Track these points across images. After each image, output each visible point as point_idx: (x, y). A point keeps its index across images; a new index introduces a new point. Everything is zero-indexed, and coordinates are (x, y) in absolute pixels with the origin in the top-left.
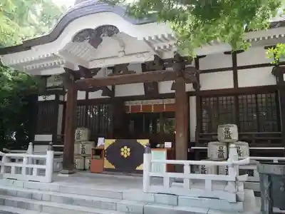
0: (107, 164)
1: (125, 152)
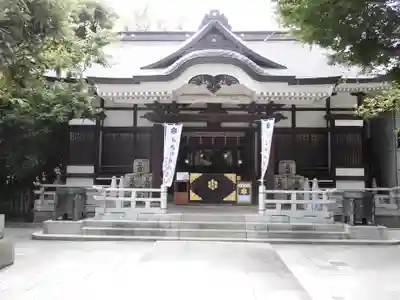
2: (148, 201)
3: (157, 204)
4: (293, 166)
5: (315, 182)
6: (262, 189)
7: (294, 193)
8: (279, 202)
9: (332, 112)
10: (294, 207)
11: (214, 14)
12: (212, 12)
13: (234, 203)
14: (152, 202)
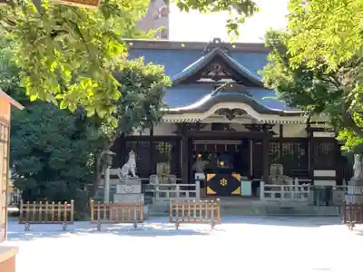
0: (210, 191)
1: (224, 182)
2: (187, 192)
3: (193, 195)
4: (281, 169)
5: (297, 180)
6: (262, 184)
7: (282, 186)
8: (273, 192)
9: (312, 126)
10: (283, 195)
11: (217, 42)
12: (215, 40)
13: (239, 195)
14: (190, 193)
